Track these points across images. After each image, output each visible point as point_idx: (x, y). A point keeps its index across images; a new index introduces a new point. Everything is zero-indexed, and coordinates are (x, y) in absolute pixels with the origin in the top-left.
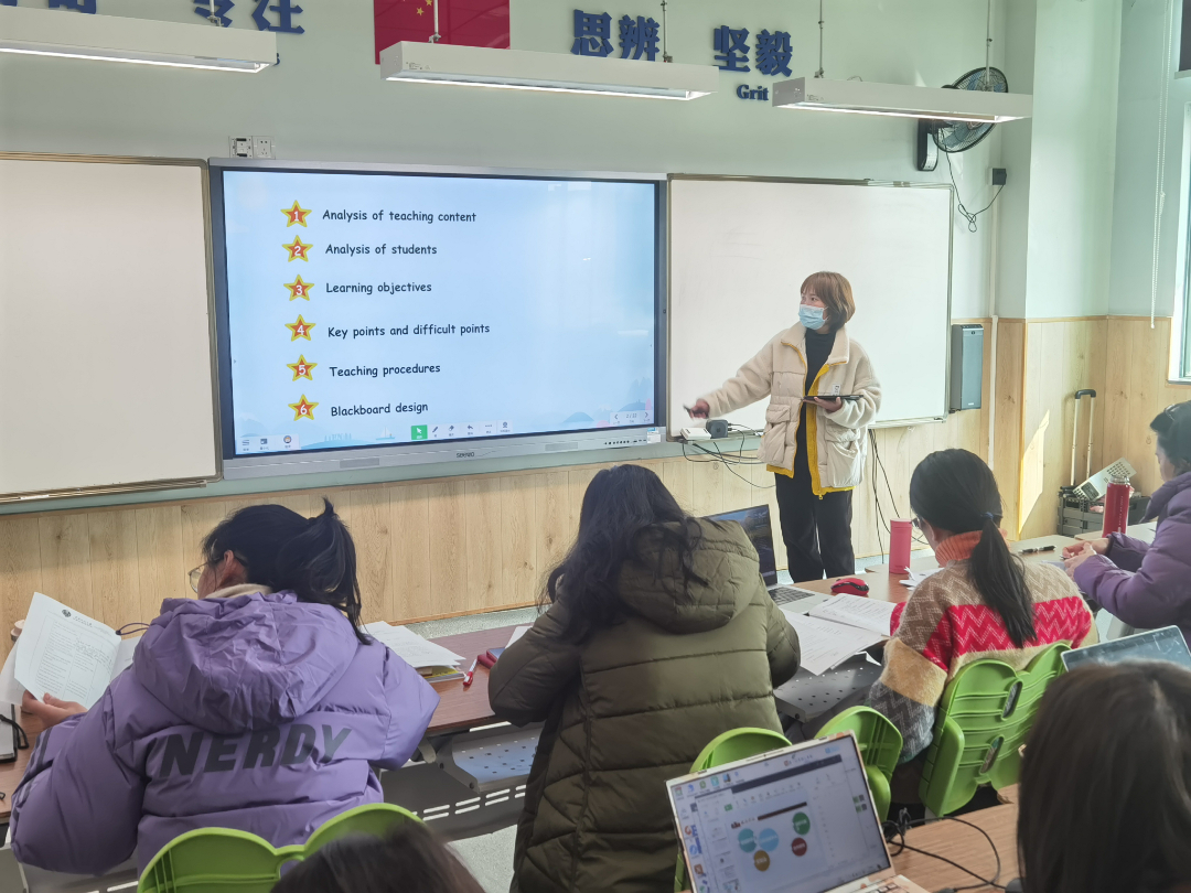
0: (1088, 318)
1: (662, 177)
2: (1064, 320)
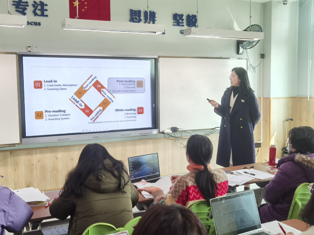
0: (290, 98)
1: (156, 57)
2: (283, 98)
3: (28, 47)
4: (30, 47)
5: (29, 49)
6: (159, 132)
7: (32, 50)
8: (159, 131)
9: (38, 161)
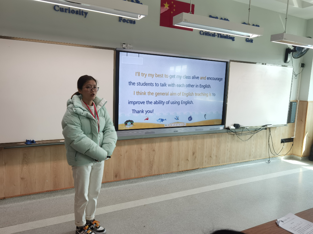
1: (228, 61)
3: (123, 44)
4: (125, 44)
5: (124, 46)
6: (225, 128)
7: (126, 47)
8: (225, 126)
9: (125, 152)
